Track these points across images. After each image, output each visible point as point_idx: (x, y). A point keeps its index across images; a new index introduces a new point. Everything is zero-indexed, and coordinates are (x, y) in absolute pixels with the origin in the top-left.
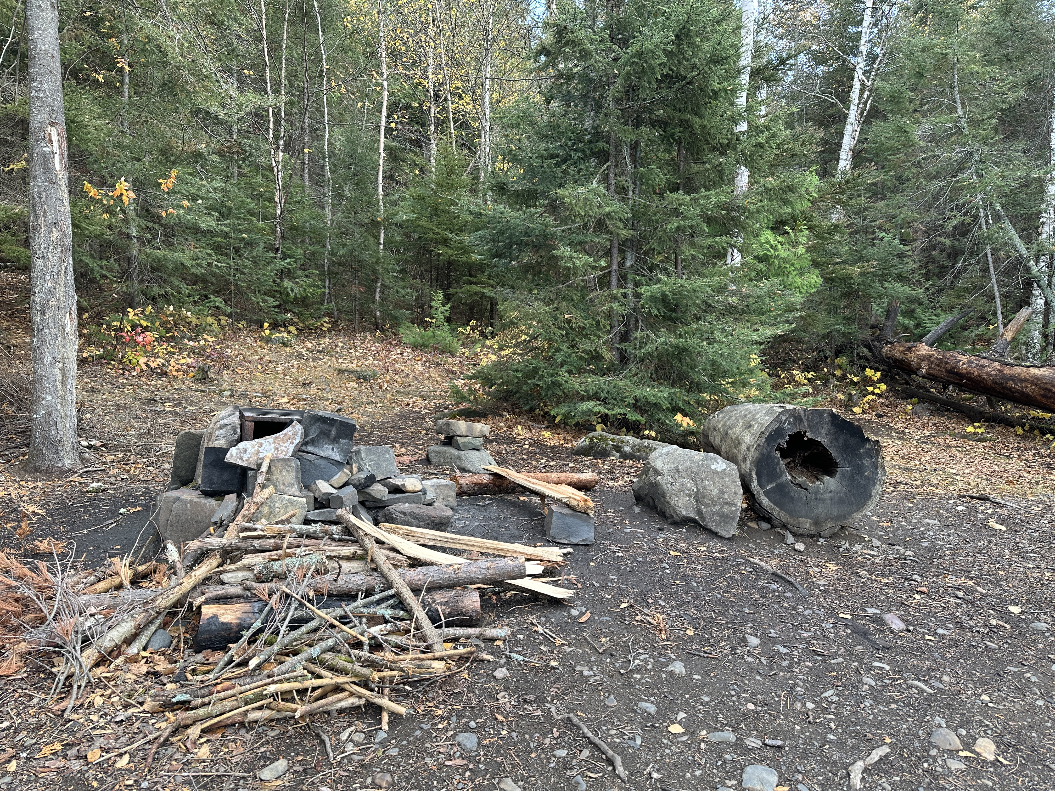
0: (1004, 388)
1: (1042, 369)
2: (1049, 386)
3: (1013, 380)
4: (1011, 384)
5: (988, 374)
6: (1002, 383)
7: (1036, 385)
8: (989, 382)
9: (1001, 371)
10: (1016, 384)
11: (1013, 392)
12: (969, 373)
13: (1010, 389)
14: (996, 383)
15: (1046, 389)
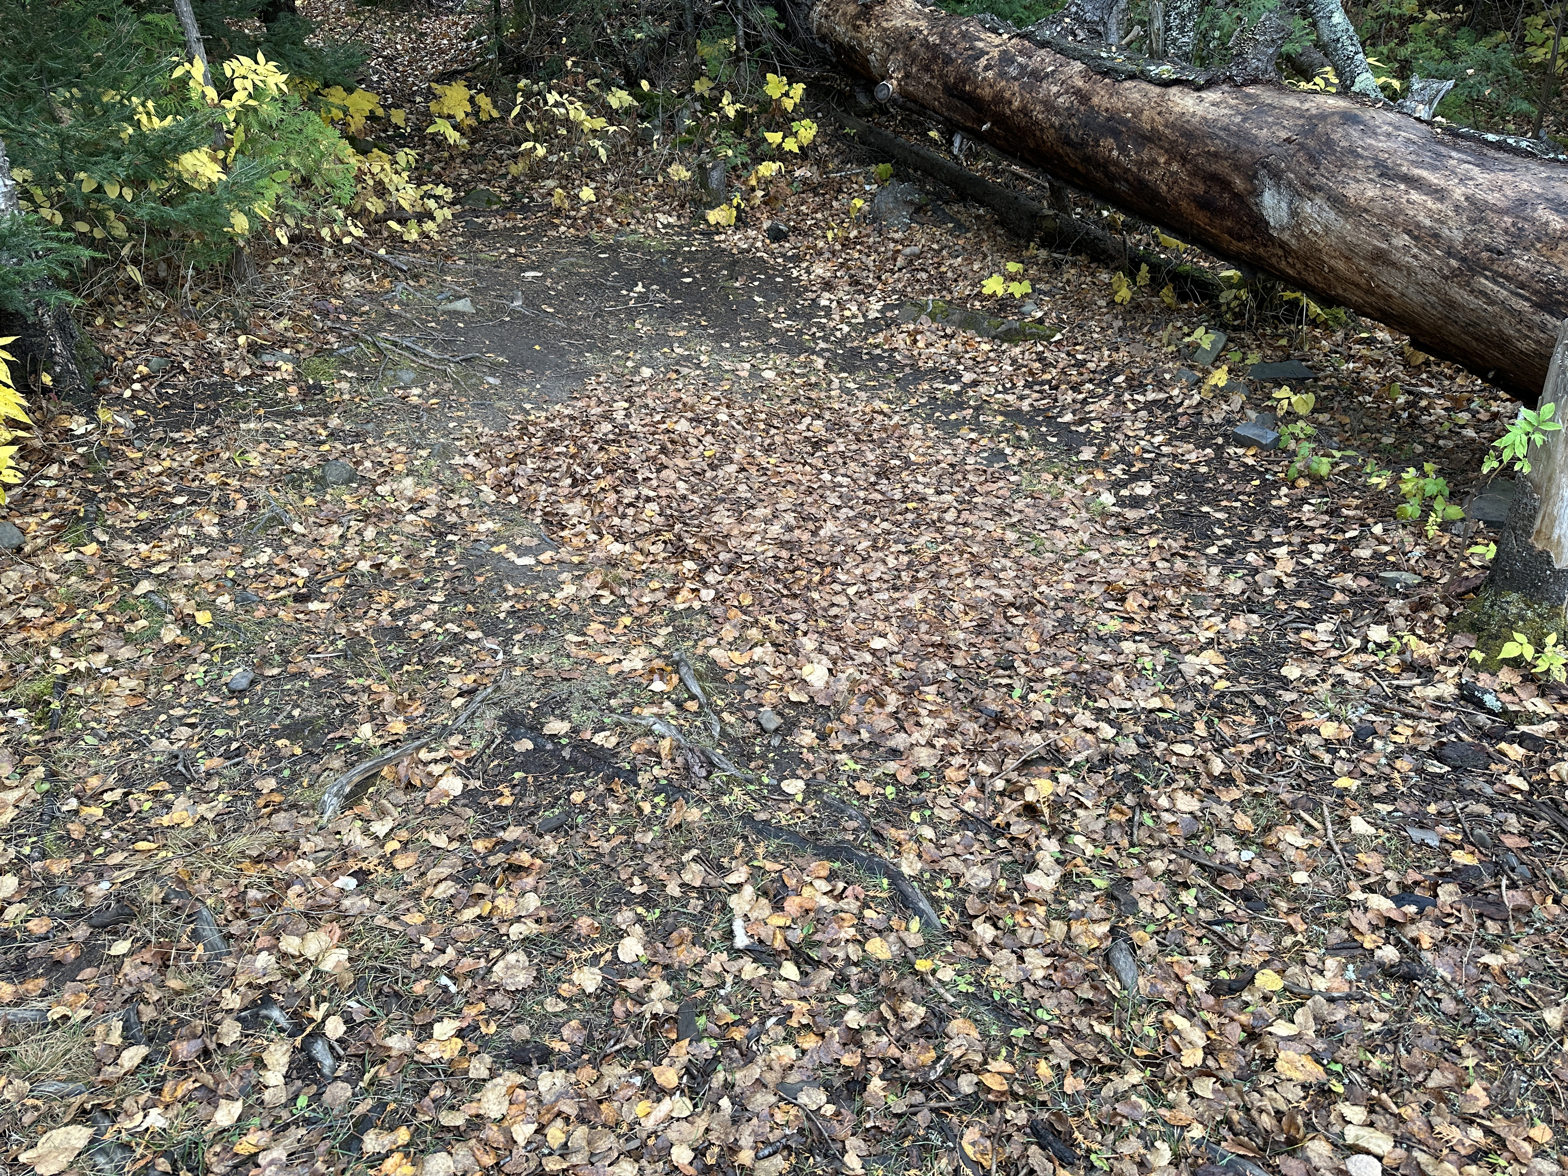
0: (1087, 160)
1: (1211, 96)
2: (1222, 168)
3: (1116, 134)
4: (1109, 147)
5: (1049, 106)
6: (1083, 144)
7: (1184, 159)
8: (1050, 136)
9: (1083, 97)
10: (1122, 149)
11: (1112, 178)
12: (999, 98)
13: (1104, 164)
14: (1067, 141)
15: (1214, 178)
